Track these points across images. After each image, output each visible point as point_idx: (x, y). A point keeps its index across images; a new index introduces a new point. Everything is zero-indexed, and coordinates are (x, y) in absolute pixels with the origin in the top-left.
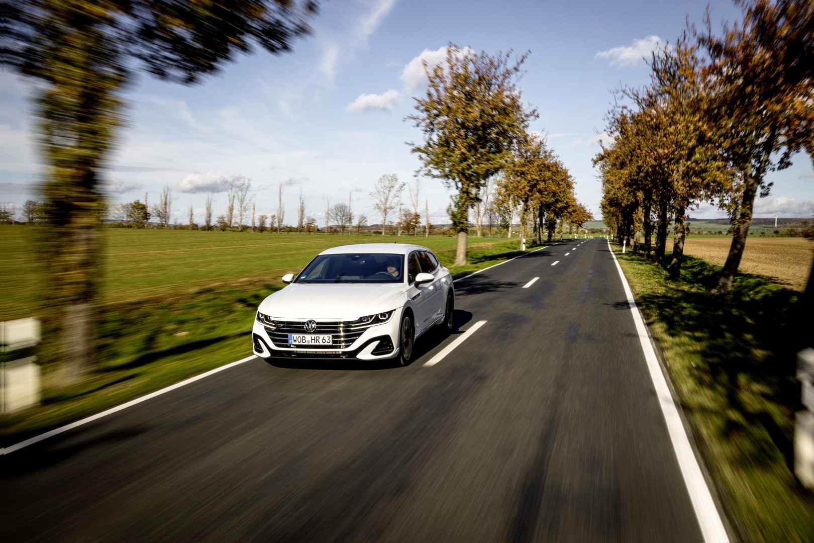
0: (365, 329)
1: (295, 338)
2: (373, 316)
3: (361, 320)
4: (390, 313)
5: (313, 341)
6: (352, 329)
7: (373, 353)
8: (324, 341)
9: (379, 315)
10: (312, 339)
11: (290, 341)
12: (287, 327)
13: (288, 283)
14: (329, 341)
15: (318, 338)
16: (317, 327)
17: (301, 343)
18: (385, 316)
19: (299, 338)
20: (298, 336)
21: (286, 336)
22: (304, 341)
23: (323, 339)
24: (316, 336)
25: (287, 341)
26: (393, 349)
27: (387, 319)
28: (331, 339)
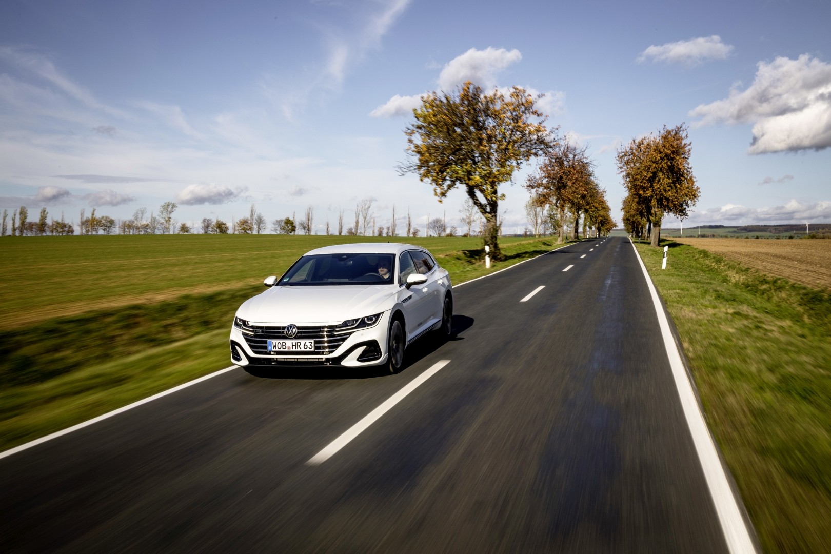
0: (350, 334)
1: (275, 345)
2: (359, 319)
3: (345, 324)
4: (377, 316)
5: (294, 347)
6: (336, 333)
7: (358, 360)
8: (306, 347)
9: (366, 319)
10: (293, 345)
11: (269, 348)
12: (267, 332)
13: (270, 286)
14: (311, 347)
15: (299, 344)
16: (298, 332)
17: (282, 350)
18: (372, 320)
19: (279, 344)
20: (277, 342)
21: (266, 342)
22: (284, 347)
23: (305, 345)
24: (297, 341)
25: (266, 348)
26: (381, 355)
27: (375, 323)
28: (313, 345)
